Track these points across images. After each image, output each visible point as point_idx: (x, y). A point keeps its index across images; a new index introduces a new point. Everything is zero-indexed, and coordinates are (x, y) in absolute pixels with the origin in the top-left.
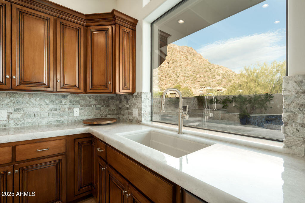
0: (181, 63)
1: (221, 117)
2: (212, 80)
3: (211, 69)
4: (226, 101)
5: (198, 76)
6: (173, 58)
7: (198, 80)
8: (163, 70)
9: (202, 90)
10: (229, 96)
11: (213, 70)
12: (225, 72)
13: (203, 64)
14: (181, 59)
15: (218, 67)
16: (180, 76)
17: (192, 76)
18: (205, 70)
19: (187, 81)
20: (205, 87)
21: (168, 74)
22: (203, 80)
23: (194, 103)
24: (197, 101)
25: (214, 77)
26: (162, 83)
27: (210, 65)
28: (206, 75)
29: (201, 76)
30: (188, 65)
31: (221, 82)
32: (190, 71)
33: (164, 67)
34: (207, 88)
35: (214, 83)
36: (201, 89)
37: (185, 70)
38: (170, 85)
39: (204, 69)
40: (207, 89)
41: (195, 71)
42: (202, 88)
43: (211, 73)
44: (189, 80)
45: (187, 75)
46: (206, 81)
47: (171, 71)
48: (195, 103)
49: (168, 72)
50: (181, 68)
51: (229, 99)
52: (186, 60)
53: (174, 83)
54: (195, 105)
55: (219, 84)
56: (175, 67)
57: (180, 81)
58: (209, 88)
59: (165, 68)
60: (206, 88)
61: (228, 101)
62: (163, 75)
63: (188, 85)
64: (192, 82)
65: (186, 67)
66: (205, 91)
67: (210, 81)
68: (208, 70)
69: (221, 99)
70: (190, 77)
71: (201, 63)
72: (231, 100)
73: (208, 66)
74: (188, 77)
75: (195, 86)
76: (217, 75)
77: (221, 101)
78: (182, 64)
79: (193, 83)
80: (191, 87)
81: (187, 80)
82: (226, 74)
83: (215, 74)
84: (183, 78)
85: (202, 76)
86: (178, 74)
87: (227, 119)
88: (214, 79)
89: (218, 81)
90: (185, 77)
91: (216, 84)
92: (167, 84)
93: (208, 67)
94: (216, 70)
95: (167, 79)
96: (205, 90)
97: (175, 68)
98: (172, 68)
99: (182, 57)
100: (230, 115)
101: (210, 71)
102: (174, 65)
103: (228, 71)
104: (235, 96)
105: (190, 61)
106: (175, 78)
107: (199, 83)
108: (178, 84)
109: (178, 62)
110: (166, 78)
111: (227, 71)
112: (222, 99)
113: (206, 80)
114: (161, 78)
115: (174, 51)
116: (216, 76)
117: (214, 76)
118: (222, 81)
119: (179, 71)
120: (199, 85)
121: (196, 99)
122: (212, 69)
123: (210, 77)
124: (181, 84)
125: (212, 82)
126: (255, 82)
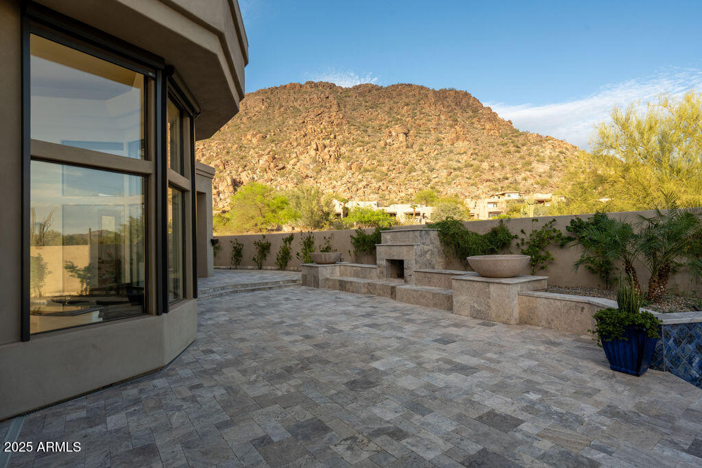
0: (441, 132)
1: (520, 313)
2: (523, 175)
3: (519, 146)
4: (542, 240)
5: (485, 165)
6: (417, 122)
7: (485, 177)
8: (393, 155)
9: (495, 203)
10: (554, 220)
11: (525, 148)
12: (560, 152)
13: (497, 134)
14: (439, 124)
15: (539, 139)
16: (437, 168)
17: (468, 166)
18: (504, 149)
19: (457, 181)
20: (503, 194)
21: (406, 164)
22: (498, 175)
23: (426, 248)
24: (437, 243)
25: (530, 167)
26: (390, 186)
27: (517, 136)
28: (506, 161)
29: (493, 166)
30: (458, 138)
31: (549, 180)
32: (465, 153)
33: (395, 146)
34: (509, 196)
35: (530, 181)
36: (492, 200)
37: (451, 152)
38: (411, 191)
39: (501, 147)
40: (509, 198)
41: (476, 154)
42: (496, 198)
43: (522, 158)
44: (462, 176)
45: (455, 165)
46: (507, 179)
47: (414, 155)
48: (430, 247)
49: (407, 158)
50: (439, 147)
51: (555, 231)
52: (451, 126)
53: (421, 186)
54: (428, 256)
55: (543, 186)
56: (425, 144)
57: (437, 180)
58: (515, 196)
59: (399, 148)
60: (506, 197)
61: (552, 238)
62: (393, 165)
63: (459, 189)
64: (471, 181)
65: (453, 144)
66: (504, 206)
67: (519, 178)
68: (512, 149)
69: (522, 231)
70: (465, 170)
71: (492, 132)
72: (565, 233)
73: (511, 139)
74: (459, 169)
75: (477, 193)
76: (538, 161)
77: (523, 240)
78: (443, 136)
79: (472, 185)
80: (467, 194)
81: (457, 176)
82: (562, 157)
83: (532, 158)
84: (444, 173)
85: (496, 165)
86: (433, 163)
87: (544, 323)
88: (530, 171)
89: (540, 176)
90: (452, 170)
91: (535, 186)
92: (404, 190)
93: (513, 142)
94: (535, 148)
95: (403, 176)
96: (502, 203)
97: (424, 148)
98: (416, 147)
99: (443, 117)
100: (558, 303)
101: (519, 152)
102: (421, 140)
103: (567, 149)
104: (580, 220)
105: (463, 127)
106: (424, 172)
107: (488, 183)
108: (432, 188)
109: (433, 132)
110: (400, 173)
111: (564, 150)
112: (528, 232)
113: (508, 175)
114: (387, 175)
115: (420, 102)
116: (535, 164)
117: (530, 164)
118: (550, 177)
119: (435, 153)
120: (487, 189)
121: (434, 234)
122: (523, 145)
123: (519, 166)
124: (441, 189)
125: (525, 179)
126: (659, 162)
